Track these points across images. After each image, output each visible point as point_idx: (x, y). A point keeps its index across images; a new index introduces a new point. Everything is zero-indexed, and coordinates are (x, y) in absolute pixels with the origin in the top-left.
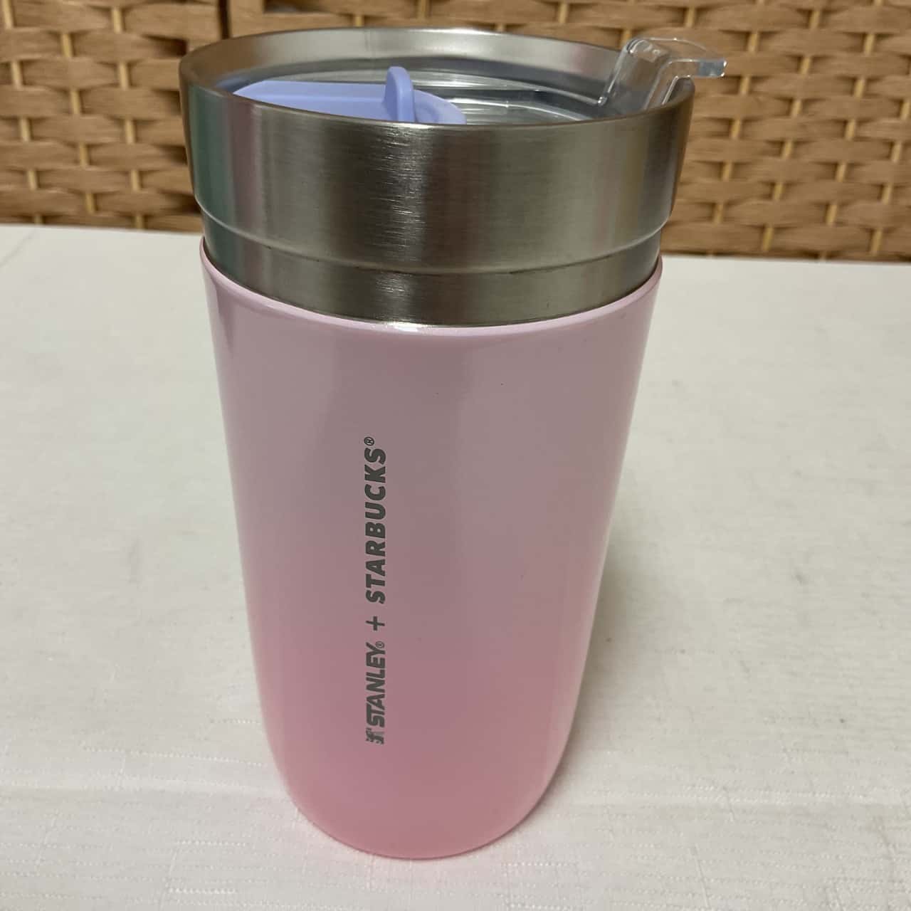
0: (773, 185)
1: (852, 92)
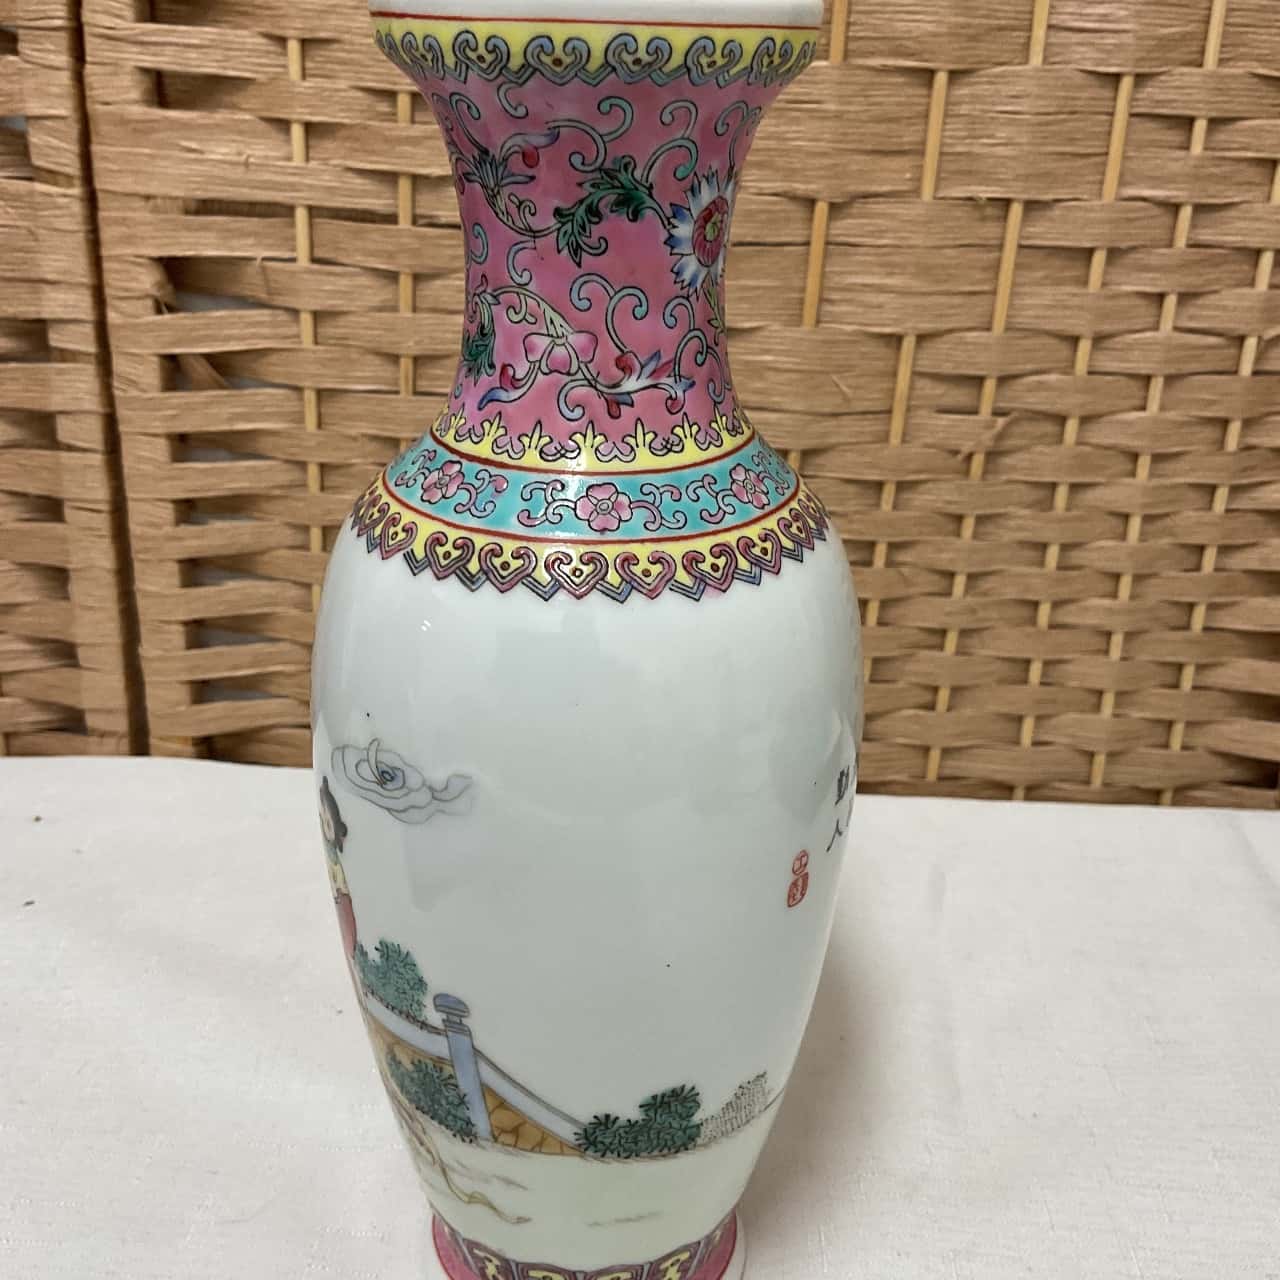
0: (935, 690)
1: (1042, 563)
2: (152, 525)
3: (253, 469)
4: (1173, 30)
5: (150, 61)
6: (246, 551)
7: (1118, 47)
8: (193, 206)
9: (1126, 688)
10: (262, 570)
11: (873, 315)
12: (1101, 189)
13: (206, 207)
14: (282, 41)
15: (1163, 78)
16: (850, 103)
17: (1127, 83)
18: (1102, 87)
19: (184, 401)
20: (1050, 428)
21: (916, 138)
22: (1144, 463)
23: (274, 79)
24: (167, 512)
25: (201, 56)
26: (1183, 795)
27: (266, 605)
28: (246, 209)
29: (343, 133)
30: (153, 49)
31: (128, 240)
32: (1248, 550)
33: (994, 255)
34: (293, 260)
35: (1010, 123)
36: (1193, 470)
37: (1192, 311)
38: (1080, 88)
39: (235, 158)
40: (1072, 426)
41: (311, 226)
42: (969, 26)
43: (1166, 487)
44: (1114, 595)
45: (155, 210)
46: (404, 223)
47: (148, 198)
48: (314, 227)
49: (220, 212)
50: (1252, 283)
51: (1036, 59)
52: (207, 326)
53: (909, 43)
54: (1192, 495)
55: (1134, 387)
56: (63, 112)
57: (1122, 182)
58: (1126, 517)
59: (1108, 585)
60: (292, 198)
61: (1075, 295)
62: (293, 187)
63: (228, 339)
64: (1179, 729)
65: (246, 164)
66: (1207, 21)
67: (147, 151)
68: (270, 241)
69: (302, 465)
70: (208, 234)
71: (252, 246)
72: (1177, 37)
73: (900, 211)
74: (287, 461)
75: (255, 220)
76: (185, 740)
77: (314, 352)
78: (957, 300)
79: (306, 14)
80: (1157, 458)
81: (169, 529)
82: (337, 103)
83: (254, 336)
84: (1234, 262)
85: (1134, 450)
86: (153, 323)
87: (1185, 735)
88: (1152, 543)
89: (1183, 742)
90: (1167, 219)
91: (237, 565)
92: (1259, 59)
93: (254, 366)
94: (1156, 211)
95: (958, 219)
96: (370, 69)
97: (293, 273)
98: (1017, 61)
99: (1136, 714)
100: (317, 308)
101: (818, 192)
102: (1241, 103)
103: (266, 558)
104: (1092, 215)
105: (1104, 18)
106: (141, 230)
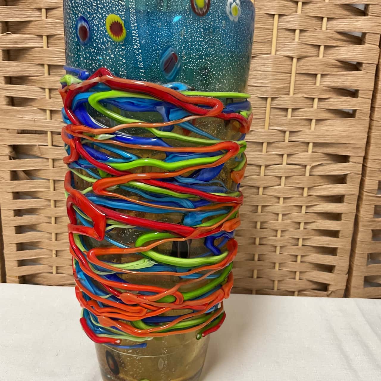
2: (7, 216)
3: (36, 201)
4: (281, 86)
5: (9, 94)
6: (34, 224)
7: (266, 91)
8: (20, 132)
9: (282, 262)
10: (38, 229)
12: (264, 127)
13: (23, 132)
14: (44, 89)
15: (279, 98)
17: (269, 100)
18: (263, 101)
19: (17, 183)
20: (255, 191)
22: (281, 200)
23: (42, 99)
24: (12, 213)
25: (23, 93)
26: (301, 293)
27: (40, 239)
28: (34, 132)
30: (9, 91)
32: (313, 223)
34: (47, 145)
36: (295, 201)
37: (291, 159)
38: (257, 101)
39: (31, 119)
40: (261, 190)
41: (52, 137)
43: (289, 206)
44: (276, 236)
45: (9, 133)
47: (8, 129)
48: (53, 137)
49: (27, 133)
50: (307, 152)
52: (23, 163)
54: (295, 208)
55: (277, 179)
57: (269, 125)
58: (278, 214)
59: (275, 233)
60: (47, 129)
62: (47, 127)
63: (29, 166)
64: (298, 274)
65: (35, 121)
66: (290, 83)
67: (8, 117)
68: (41, 140)
69: (50, 200)
70: (24, 139)
72: (282, 88)
74: (45, 199)
75: (37, 135)
76: (16, 276)
77: (53, 170)
79: (50, 82)
80: (285, 198)
81: (12, 218)
83: (36, 166)
84: (302, 146)
85: (279, 197)
86: (8, 162)
87: (300, 275)
88: (285, 222)
89: (299, 278)
90: (282, 135)
91: (32, 228)
92: (305, 93)
93: (36, 173)
94: (279, 133)
97: (47, 149)
99: (285, 269)
100: (54, 158)
102: (301, 104)
103: (40, 226)
104: (262, 133)
105: (262, 83)
106: (5, 138)
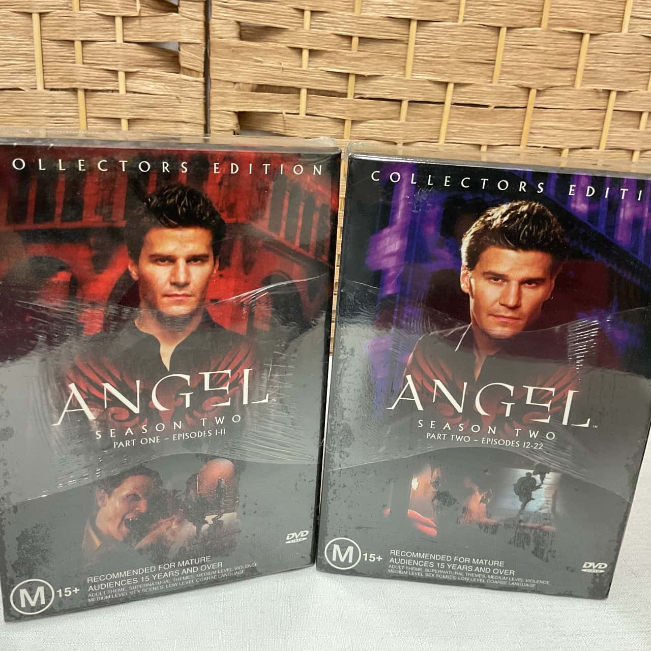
11: (551, 140)
16: (548, 47)
21: (574, 62)
29: (326, 55)
31: (224, 103)
33: (602, 114)
35: (614, 58)
42: (599, 15)
46: (350, 97)
51: (625, 30)
53: (574, 21)
56: (198, 41)
61: (634, 132)
71: (280, 107)
73: (566, 93)
78: (586, 134)
82: (325, 41)
95: (589, 97)
96: (342, 26)
98: (617, 31)
101: (533, 85)
